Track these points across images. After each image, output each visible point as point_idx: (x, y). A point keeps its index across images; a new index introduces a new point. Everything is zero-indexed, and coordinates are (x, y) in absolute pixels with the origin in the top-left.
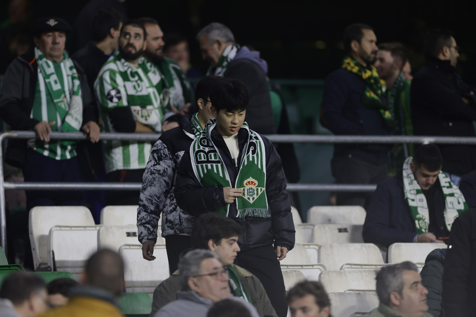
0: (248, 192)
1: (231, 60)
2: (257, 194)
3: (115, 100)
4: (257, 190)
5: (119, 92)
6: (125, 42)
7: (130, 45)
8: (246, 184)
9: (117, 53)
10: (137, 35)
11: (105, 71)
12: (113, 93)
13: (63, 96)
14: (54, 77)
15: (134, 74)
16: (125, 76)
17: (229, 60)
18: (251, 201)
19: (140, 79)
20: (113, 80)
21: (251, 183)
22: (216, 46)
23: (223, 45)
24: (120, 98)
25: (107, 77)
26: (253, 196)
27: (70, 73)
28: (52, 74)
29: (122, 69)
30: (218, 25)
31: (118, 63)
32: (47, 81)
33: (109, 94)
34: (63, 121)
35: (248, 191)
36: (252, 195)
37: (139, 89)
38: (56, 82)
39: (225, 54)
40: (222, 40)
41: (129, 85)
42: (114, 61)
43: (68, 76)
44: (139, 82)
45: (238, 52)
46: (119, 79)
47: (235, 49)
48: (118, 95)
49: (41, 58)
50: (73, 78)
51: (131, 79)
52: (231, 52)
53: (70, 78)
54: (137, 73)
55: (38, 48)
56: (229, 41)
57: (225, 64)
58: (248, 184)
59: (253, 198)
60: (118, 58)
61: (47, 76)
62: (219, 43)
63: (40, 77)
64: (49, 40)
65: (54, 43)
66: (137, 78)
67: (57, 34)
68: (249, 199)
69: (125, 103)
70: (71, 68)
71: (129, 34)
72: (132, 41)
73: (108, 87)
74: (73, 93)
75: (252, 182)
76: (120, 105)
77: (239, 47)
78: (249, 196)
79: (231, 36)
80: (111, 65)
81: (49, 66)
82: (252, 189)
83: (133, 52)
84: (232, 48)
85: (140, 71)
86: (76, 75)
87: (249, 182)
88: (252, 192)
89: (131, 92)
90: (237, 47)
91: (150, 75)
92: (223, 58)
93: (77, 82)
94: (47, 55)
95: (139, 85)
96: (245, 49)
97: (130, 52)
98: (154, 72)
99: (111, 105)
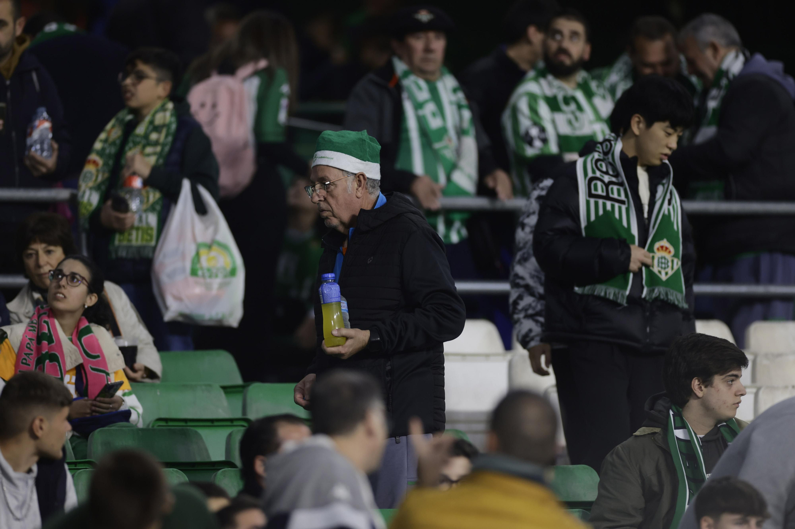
0: (658, 262)
1: (734, 76)
2: (672, 268)
3: (538, 143)
4: (673, 261)
5: (543, 130)
6: (553, 46)
7: (563, 51)
8: (658, 249)
9: (541, 64)
10: (574, 34)
11: (520, 96)
12: (534, 132)
13: (446, 138)
14: (430, 108)
15: (568, 100)
16: (553, 104)
17: (731, 76)
18: (664, 277)
19: (580, 108)
20: (534, 110)
21: (664, 249)
22: (709, 53)
23: (722, 51)
24: (545, 141)
25: (523, 105)
26: (667, 270)
27: (453, 98)
28: (426, 102)
29: (549, 92)
30: (713, 17)
31: (543, 82)
32: (421, 112)
33: (527, 134)
34: (449, 178)
35: (659, 260)
36: (665, 268)
37: (576, 124)
38: (434, 115)
39: (725, 66)
40: (719, 42)
41: (560, 118)
42: (536, 79)
43: (451, 103)
44: (578, 114)
45: (747, 62)
46: (544, 110)
47: (741, 58)
48: (543, 136)
49: (406, 74)
50: (460, 107)
51: (564, 107)
52: (734, 63)
53: (455, 108)
54: (574, 99)
55: (401, 58)
56: (731, 44)
57: (724, 82)
58: (660, 249)
59: (667, 274)
60: (542, 74)
61: (418, 106)
62: (715, 48)
63: (408, 107)
64: (418, 44)
65: (428, 50)
66: (573, 106)
67: (431, 35)
68: (660, 272)
69: (553, 148)
70: (455, 91)
71: (560, 32)
72: (567, 44)
73: (525, 122)
74: (461, 132)
75: (667, 248)
76: (546, 151)
77: (748, 54)
78: (660, 269)
79: (735, 35)
80: (531, 86)
81: (420, 88)
82: (665, 258)
83: (567, 62)
84: (737, 57)
85: (580, 96)
86: (464, 102)
87: (662, 247)
88: (665, 263)
89: (565, 130)
90: (744, 55)
91: (597, 101)
92: (721, 73)
93: (467, 114)
94: (416, 70)
95: (576, 119)
96: (759, 58)
97: (562, 64)
98: (604, 97)
99: (530, 152)
